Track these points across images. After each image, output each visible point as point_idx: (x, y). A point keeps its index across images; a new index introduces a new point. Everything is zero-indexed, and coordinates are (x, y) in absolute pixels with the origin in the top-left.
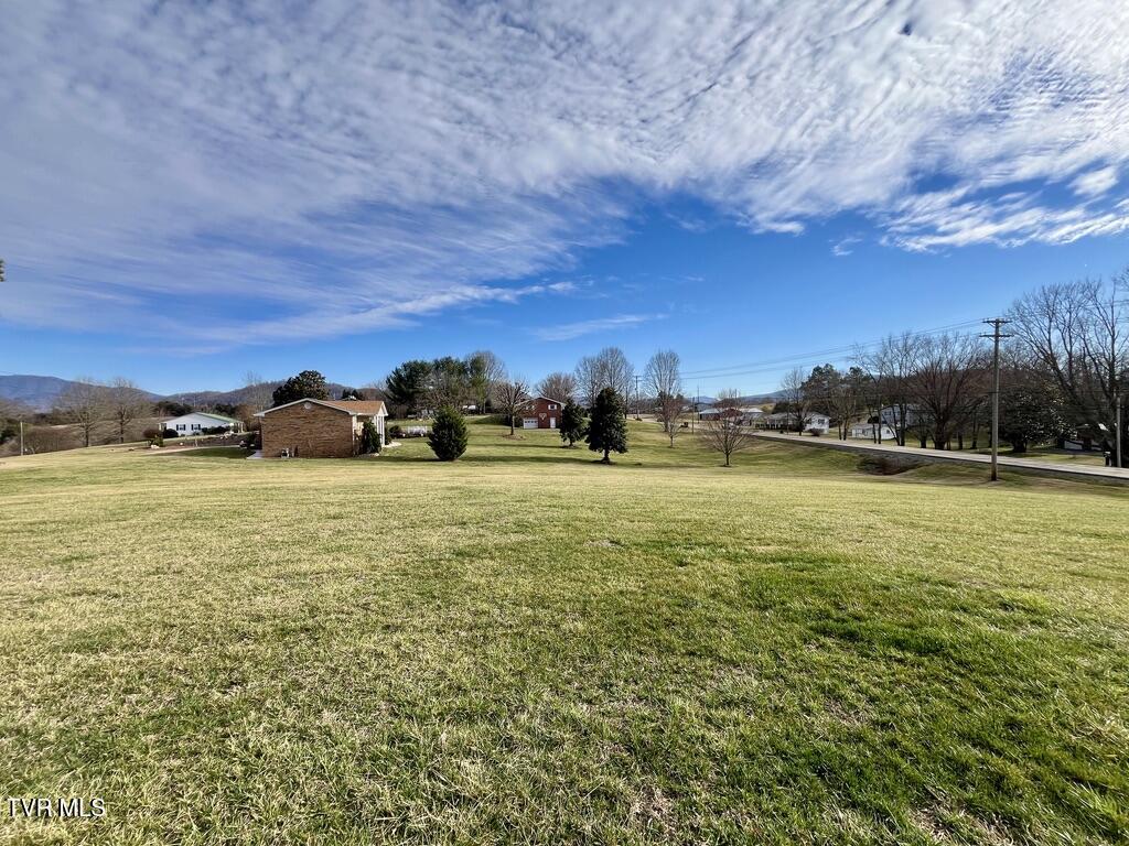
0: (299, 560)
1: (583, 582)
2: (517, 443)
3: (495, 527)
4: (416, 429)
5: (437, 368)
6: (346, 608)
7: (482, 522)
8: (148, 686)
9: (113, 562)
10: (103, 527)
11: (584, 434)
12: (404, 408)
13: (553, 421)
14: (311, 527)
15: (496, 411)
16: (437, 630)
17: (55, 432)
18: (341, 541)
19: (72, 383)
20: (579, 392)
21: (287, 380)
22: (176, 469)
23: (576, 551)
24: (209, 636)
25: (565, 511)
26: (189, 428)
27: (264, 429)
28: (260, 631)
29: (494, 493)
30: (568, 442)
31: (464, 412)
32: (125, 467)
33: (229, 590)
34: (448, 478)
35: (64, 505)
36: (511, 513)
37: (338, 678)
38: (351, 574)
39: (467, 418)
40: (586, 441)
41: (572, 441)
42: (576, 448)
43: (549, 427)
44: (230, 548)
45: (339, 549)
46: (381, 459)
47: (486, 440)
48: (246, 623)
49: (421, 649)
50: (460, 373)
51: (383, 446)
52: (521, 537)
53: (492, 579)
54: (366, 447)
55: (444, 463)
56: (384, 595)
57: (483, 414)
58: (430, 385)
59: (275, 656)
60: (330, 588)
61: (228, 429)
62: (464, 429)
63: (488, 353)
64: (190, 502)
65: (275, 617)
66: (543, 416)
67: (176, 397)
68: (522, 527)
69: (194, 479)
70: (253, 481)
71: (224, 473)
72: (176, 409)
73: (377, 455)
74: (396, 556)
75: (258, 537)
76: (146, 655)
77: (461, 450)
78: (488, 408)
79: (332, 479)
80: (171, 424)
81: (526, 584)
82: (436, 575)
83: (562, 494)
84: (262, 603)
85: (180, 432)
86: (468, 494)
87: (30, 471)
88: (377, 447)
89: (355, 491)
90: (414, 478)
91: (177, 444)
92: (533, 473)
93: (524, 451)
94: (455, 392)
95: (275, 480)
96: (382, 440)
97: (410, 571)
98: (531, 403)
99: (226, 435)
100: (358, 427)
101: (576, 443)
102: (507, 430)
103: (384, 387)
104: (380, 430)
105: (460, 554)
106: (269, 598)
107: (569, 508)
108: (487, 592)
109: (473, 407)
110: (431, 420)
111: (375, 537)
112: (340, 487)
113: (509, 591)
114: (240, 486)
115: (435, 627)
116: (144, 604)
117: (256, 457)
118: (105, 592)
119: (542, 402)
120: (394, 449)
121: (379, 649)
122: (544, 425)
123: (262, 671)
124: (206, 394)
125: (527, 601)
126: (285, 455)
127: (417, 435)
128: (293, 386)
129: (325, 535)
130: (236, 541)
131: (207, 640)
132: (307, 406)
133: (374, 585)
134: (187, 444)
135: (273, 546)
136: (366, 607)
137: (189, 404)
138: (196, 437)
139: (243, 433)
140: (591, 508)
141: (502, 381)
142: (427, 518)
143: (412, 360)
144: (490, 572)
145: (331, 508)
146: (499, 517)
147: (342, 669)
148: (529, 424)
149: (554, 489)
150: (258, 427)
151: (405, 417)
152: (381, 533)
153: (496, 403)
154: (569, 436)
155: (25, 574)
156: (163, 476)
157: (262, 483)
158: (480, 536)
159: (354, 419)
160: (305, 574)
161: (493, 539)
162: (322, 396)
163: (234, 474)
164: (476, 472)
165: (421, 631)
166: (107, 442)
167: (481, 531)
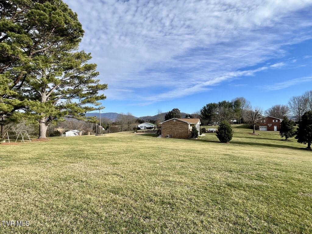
0: (169, 175)
1: (299, 216)
2: (256, 137)
3: (246, 176)
4: (211, 129)
5: (220, 106)
6: (183, 199)
7: (240, 172)
8: (126, 210)
9: (123, 166)
10: (122, 155)
11: (295, 134)
12: (207, 121)
13: (275, 128)
14: (174, 163)
15: (246, 123)
16: (219, 220)
17: (115, 127)
18: (183, 170)
19: (119, 114)
20: (290, 113)
21: (169, 112)
22: (140, 139)
23: (293, 197)
24: (142, 197)
25: (284, 173)
26: (143, 127)
27: (162, 128)
28: (156, 200)
29: (245, 159)
30: (284, 138)
31: (231, 123)
32: (129, 138)
33: (149, 182)
34: (224, 150)
35: (115, 148)
36: (254, 170)
37: (179, 228)
38: (186, 185)
39: (232, 125)
40: (296, 138)
41: (287, 137)
42: (289, 141)
43: (274, 130)
44: (151, 167)
45: (182, 174)
46: (198, 140)
47: (241, 135)
48: (152, 196)
49: (211, 227)
50: (229, 107)
51: (199, 135)
52: (260, 183)
53: (245, 201)
54: (193, 136)
55: (223, 144)
56: (197, 196)
57: (239, 124)
58: (217, 112)
59: (160, 211)
60: (179, 189)
61: (153, 128)
62: (231, 130)
63: (242, 98)
64: (142, 150)
65: (161, 196)
66: (270, 125)
67: (141, 118)
68: (260, 178)
69: (144, 143)
70: (159, 145)
71: (151, 142)
72: (140, 121)
73: (197, 139)
74: (203, 181)
75: (158, 165)
76: (127, 199)
77: (230, 139)
78: (242, 121)
79: (182, 146)
80: (139, 126)
81: (264, 209)
82: (219, 193)
83: (282, 164)
84: (158, 189)
85: (141, 128)
86: (233, 158)
87: (111, 137)
88: (197, 136)
89: (189, 152)
90: (211, 149)
91: (140, 132)
92: (265, 152)
93: (260, 141)
94: (227, 115)
95: (165, 145)
96: (199, 133)
97: (208, 188)
98: (263, 119)
99: (152, 129)
100: (190, 128)
101: (289, 139)
102: (251, 131)
103: (200, 114)
104: (198, 130)
105: (229, 185)
106: (160, 188)
107: (286, 172)
108: (242, 207)
109: (235, 121)
110: (217, 126)
111: (195, 171)
112: (184, 150)
113: (254, 209)
114: (155, 146)
115: (218, 218)
116: (128, 181)
117: (159, 137)
118: (120, 175)
119: (269, 119)
120: (203, 137)
121: (195, 221)
122: (270, 129)
123: (155, 216)
124: (148, 117)
125: (264, 218)
126: (168, 137)
127: (212, 132)
128: (171, 114)
129: (178, 167)
130: (152, 165)
131: (141, 199)
132: (174, 121)
133: (194, 191)
134: (143, 132)
135: (162, 168)
136: (190, 200)
137: (144, 120)
138: (145, 130)
139: (157, 129)
140: (301, 174)
141: (249, 110)
142: (215, 166)
143: (210, 103)
144: (244, 197)
145: (180, 157)
146: (248, 171)
147: (181, 225)
148: (262, 129)
149: (277, 161)
150: (160, 127)
151: (207, 125)
152: (197, 170)
153: (245, 119)
154: (285, 135)
155: (106, 166)
156: (137, 141)
157: (161, 146)
158: (239, 178)
159: (189, 125)
160: (171, 181)
161: (245, 181)
162: (179, 117)
163: (154, 142)
164: (237, 148)
165: (212, 218)
166: (126, 130)
167: (239, 176)
